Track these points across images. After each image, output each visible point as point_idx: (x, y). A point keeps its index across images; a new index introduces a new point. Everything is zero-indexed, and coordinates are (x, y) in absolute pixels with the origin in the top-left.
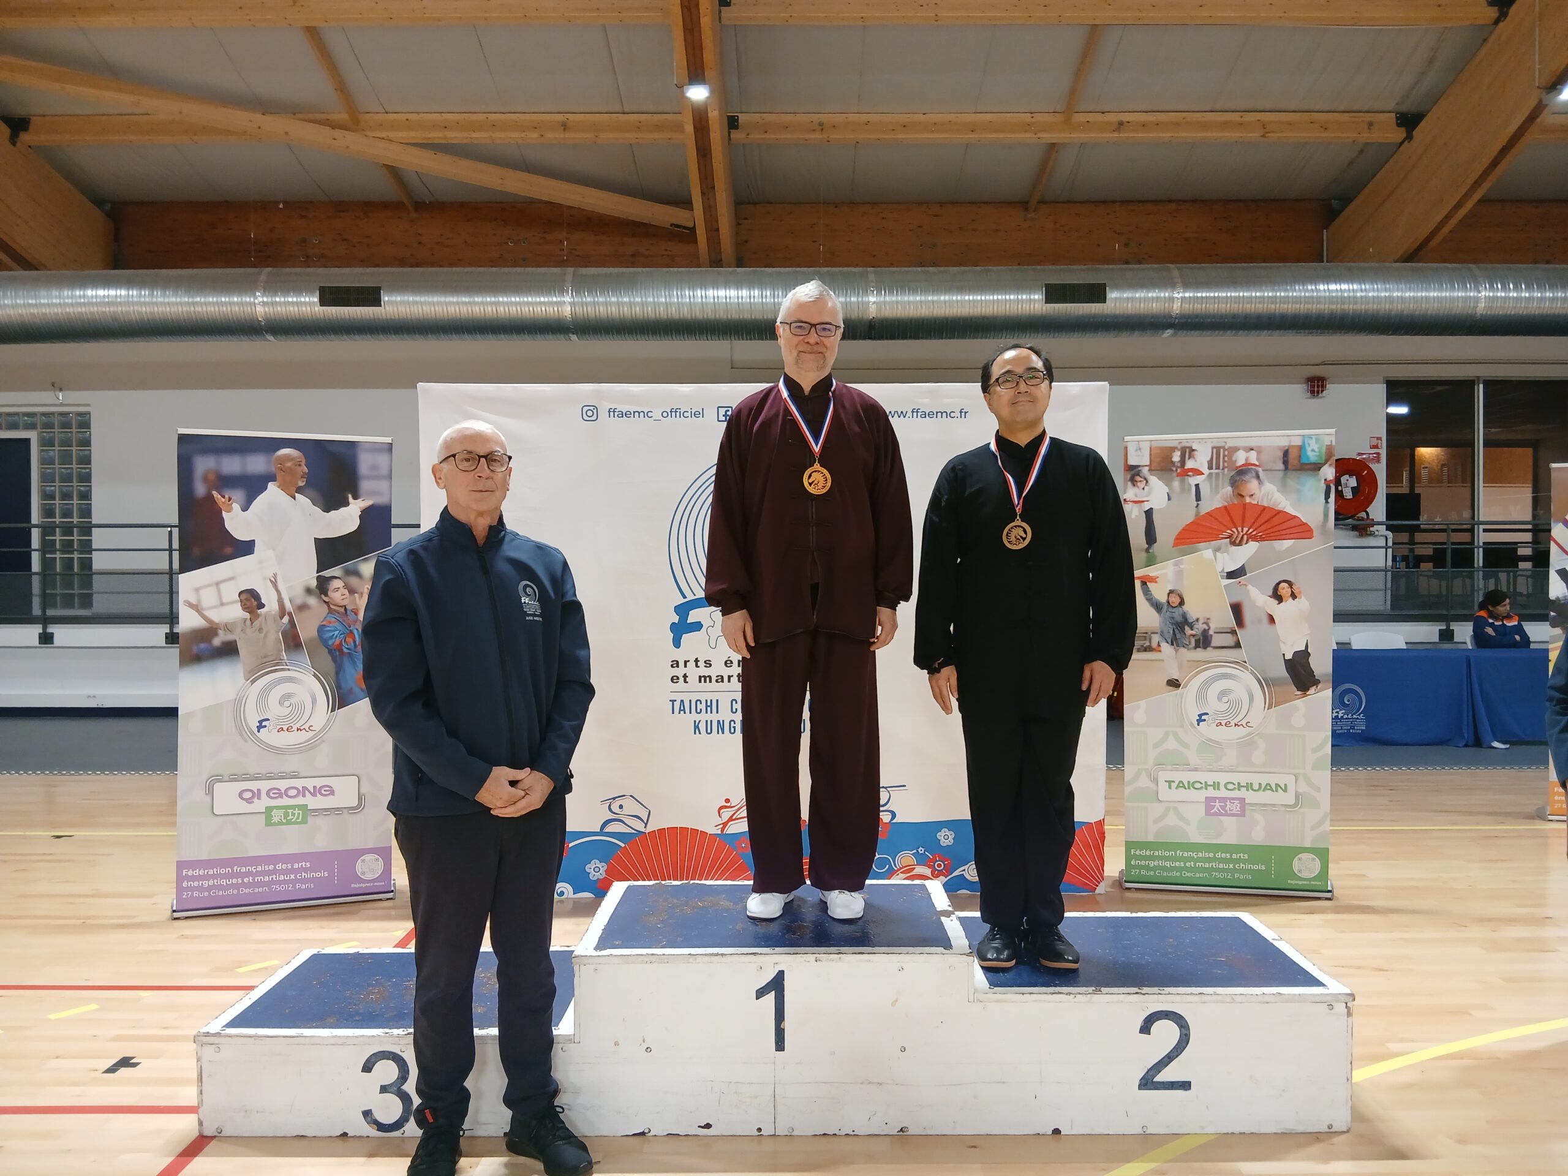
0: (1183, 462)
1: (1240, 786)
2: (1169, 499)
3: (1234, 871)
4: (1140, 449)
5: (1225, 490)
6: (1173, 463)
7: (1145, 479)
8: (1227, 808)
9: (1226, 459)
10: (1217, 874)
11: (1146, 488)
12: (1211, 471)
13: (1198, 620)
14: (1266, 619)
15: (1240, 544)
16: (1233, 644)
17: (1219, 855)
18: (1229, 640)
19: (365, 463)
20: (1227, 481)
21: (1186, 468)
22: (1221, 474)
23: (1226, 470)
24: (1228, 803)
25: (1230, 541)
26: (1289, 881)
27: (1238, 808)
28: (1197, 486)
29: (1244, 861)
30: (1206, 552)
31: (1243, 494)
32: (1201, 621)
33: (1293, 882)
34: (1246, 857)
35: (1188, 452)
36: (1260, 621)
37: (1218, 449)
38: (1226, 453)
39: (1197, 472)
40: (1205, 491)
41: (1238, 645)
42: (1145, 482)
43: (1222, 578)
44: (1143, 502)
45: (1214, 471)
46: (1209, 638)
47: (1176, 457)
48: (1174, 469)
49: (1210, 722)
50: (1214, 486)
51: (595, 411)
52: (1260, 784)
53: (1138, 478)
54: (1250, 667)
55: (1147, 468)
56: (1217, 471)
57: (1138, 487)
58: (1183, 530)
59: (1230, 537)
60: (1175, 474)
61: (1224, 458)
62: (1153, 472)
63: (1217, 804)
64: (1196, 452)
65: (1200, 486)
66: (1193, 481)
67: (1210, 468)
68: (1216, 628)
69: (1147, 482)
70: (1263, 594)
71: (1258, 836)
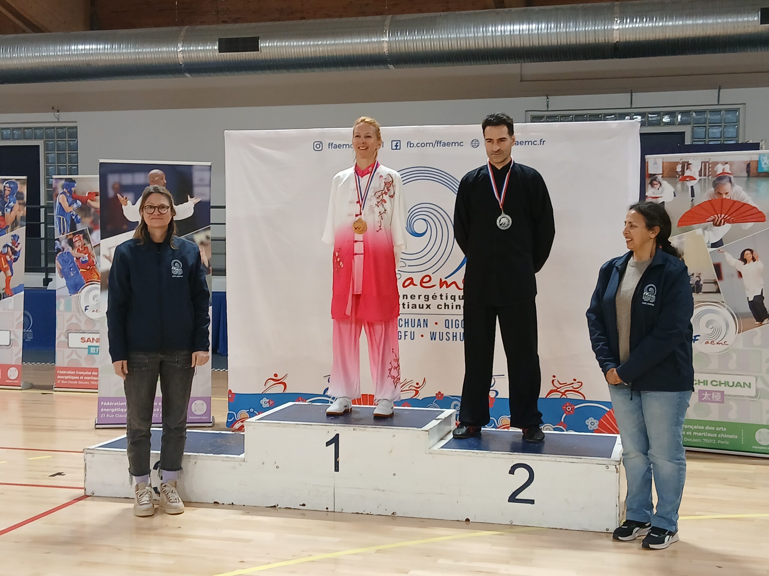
0: (683, 171)
1: (721, 384)
2: (675, 196)
3: (717, 438)
4: (656, 163)
5: (710, 189)
6: (677, 172)
7: (660, 183)
8: (713, 397)
9: (710, 169)
10: (707, 440)
11: (660, 188)
12: (701, 178)
13: (693, 274)
14: (736, 275)
15: (719, 225)
16: (715, 291)
17: (707, 428)
18: (713, 288)
19: (197, 177)
20: (711, 184)
21: (685, 175)
22: (707, 180)
23: (710, 177)
24: (713, 394)
25: (713, 223)
26: (753, 447)
27: (720, 398)
28: (692, 187)
29: (724, 432)
30: (698, 230)
31: (721, 192)
32: (695, 275)
33: (756, 447)
34: (725, 429)
35: (686, 165)
36: (732, 275)
37: (705, 163)
38: (710, 166)
39: (692, 178)
40: (697, 190)
41: (718, 291)
42: (659, 184)
43: (708, 247)
44: (658, 197)
45: (703, 177)
46: (700, 286)
47: (679, 169)
48: (678, 176)
49: (701, 341)
50: (702, 187)
51: (321, 145)
52: (733, 382)
53: (655, 182)
54: (726, 306)
55: (661, 176)
56: (705, 177)
57: (655, 188)
58: (683, 215)
59: (713, 220)
60: (678, 180)
61: (709, 169)
62: (664, 178)
63: (706, 395)
64: (691, 165)
65: (694, 188)
66: (690, 184)
67: (700, 175)
68: (704, 280)
69: (661, 185)
70: (734, 258)
71: (733, 416)
